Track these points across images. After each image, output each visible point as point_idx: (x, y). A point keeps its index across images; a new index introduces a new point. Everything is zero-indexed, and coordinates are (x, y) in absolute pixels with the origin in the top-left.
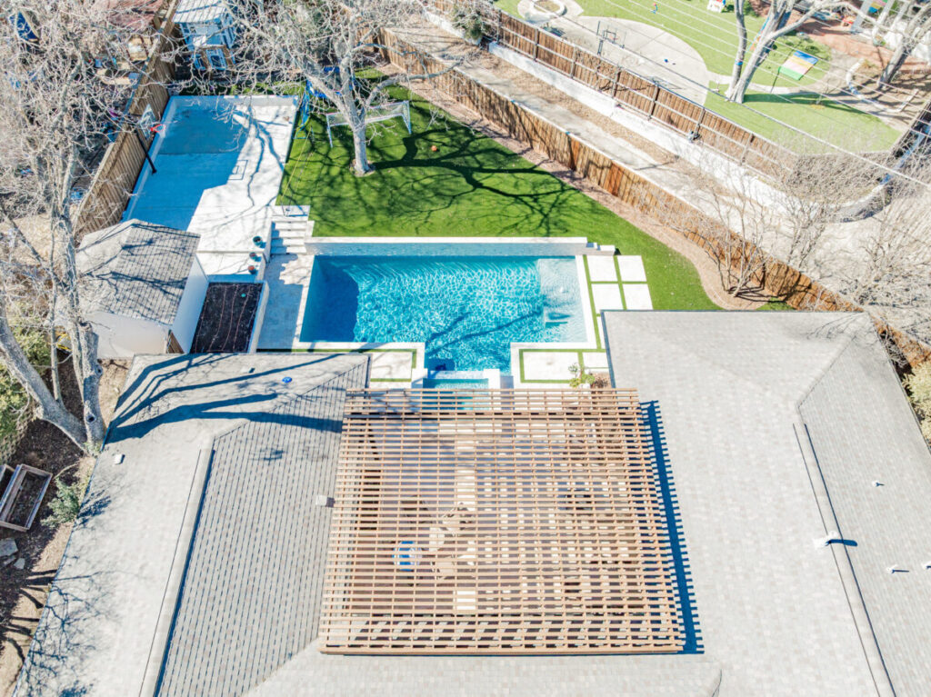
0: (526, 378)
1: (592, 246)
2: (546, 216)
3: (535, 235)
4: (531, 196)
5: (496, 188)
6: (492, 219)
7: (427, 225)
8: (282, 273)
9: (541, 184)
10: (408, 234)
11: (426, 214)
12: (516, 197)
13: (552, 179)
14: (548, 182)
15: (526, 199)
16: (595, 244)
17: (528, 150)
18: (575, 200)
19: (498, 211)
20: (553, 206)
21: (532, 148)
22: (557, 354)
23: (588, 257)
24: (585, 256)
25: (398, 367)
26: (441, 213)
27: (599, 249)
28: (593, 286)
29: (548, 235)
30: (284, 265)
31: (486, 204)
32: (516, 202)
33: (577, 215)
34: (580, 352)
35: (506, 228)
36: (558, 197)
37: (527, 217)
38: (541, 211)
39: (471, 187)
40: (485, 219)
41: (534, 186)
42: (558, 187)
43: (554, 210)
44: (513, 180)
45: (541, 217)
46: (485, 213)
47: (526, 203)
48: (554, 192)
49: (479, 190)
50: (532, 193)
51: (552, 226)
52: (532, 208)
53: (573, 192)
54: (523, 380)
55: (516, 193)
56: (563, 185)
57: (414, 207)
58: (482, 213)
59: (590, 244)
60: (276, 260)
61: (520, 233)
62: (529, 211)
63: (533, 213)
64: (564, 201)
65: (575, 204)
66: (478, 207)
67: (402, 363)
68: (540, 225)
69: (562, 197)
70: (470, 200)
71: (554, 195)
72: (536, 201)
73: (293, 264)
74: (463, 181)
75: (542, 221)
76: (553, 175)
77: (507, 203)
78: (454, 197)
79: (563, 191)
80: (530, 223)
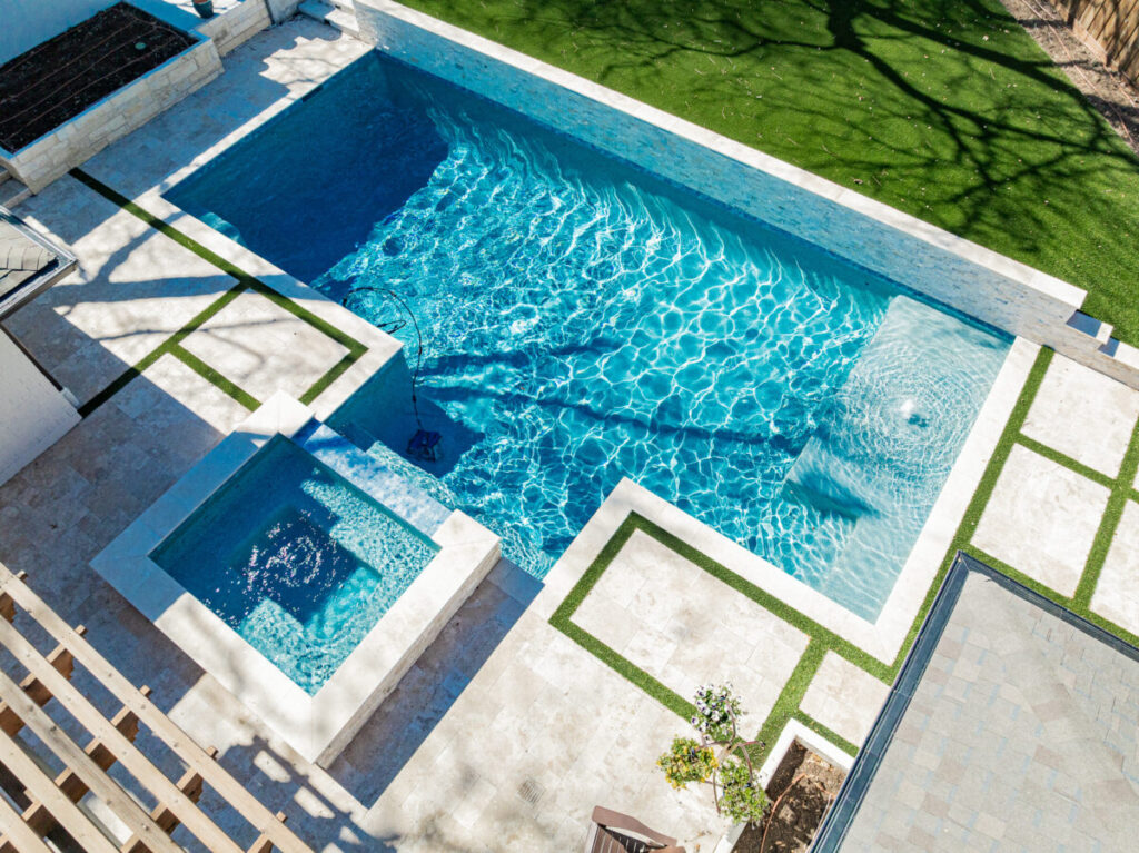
0: (577, 619)
1: (1093, 331)
2: (989, 184)
3: (921, 214)
4: (979, 120)
5: (895, 66)
6: (824, 125)
7: (644, 71)
8: (281, 53)
9: (1032, 109)
10: (583, 71)
11: (664, 48)
12: (935, 105)
13: (1076, 110)
14: (1058, 112)
15: (961, 123)
16: (1106, 330)
17: (1056, 24)
18: (1116, 185)
19: (855, 116)
20: (1033, 170)
21: (1070, 23)
22: (741, 599)
23: (1057, 359)
24: (1047, 352)
25: (279, 371)
26: (701, 63)
27: (1109, 349)
28: (1018, 450)
29: (961, 231)
30: (300, 40)
31: (840, 88)
32: (927, 119)
33: (1093, 226)
34: (823, 641)
35: (850, 164)
36: (1064, 156)
37: (931, 164)
38: (982, 168)
39: (829, 39)
40: (806, 118)
41: (1010, 102)
42: (1082, 135)
43: (1026, 181)
44: (956, 69)
45: (974, 180)
46: (818, 104)
47: (953, 132)
48: (1062, 142)
49: (845, 55)
50: (991, 116)
51: (990, 216)
52: (963, 149)
53: (1121, 164)
54: (561, 620)
55: (944, 100)
56: (1100, 133)
57: (645, 25)
58: (808, 101)
59: (1085, 318)
60: (296, 25)
61: (877, 191)
62: (947, 152)
63: (958, 161)
64: (1077, 174)
65: (1107, 192)
66: (810, 88)
67: (297, 367)
68: (955, 199)
69: (1078, 161)
70: (802, 64)
71: (1054, 150)
72: (985, 137)
73: (319, 45)
74: (820, 22)
75: (969, 191)
76: (1085, 101)
77: (896, 108)
78: (765, 42)
79: (1090, 148)
80: (929, 181)
